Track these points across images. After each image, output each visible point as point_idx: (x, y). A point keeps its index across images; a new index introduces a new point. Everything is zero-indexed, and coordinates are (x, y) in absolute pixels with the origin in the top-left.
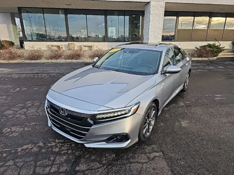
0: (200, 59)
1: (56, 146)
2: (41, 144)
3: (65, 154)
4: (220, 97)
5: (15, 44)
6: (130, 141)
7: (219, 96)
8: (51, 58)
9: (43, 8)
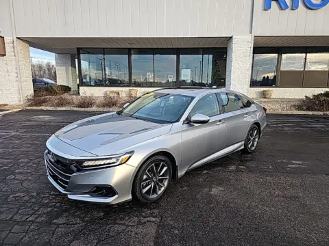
0: (310, 113)
1: (48, 198)
2: (35, 194)
3: (51, 206)
4: (299, 164)
5: (72, 89)
6: (116, 196)
7: (297, 162)
8: (104, 105)
9: (104, 48)
